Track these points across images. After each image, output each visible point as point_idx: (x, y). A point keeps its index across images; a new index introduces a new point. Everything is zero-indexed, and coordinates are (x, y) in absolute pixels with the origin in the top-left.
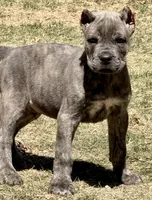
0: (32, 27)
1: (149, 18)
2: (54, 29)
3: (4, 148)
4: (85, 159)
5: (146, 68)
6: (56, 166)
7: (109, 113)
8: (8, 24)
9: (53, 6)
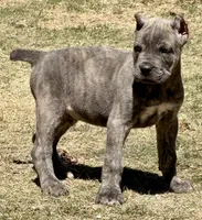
0: (76, 30)
1: (198, 18)
2: (100, 32)
3: (44, 159)
4: (133, 166)
5: (196, 70)
6: (104, 174)
7: (160, 118)
8: (51, 27)
9: (98, 8)
